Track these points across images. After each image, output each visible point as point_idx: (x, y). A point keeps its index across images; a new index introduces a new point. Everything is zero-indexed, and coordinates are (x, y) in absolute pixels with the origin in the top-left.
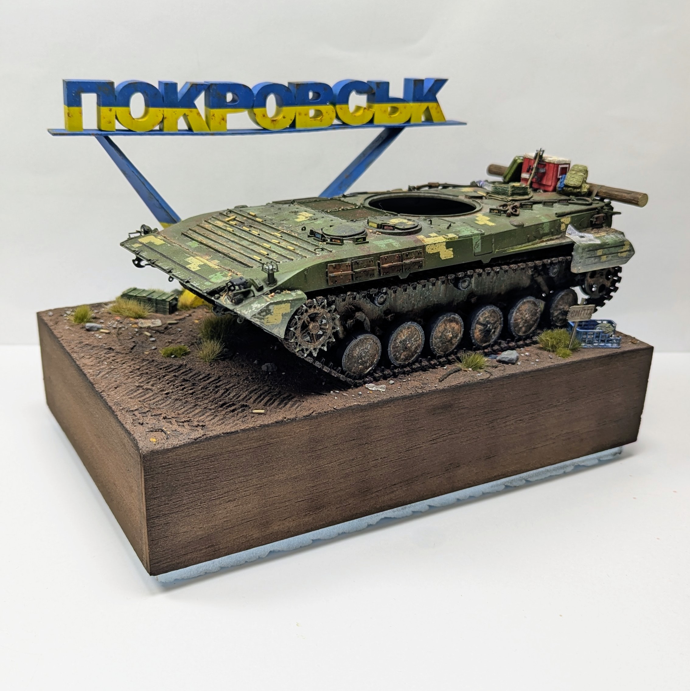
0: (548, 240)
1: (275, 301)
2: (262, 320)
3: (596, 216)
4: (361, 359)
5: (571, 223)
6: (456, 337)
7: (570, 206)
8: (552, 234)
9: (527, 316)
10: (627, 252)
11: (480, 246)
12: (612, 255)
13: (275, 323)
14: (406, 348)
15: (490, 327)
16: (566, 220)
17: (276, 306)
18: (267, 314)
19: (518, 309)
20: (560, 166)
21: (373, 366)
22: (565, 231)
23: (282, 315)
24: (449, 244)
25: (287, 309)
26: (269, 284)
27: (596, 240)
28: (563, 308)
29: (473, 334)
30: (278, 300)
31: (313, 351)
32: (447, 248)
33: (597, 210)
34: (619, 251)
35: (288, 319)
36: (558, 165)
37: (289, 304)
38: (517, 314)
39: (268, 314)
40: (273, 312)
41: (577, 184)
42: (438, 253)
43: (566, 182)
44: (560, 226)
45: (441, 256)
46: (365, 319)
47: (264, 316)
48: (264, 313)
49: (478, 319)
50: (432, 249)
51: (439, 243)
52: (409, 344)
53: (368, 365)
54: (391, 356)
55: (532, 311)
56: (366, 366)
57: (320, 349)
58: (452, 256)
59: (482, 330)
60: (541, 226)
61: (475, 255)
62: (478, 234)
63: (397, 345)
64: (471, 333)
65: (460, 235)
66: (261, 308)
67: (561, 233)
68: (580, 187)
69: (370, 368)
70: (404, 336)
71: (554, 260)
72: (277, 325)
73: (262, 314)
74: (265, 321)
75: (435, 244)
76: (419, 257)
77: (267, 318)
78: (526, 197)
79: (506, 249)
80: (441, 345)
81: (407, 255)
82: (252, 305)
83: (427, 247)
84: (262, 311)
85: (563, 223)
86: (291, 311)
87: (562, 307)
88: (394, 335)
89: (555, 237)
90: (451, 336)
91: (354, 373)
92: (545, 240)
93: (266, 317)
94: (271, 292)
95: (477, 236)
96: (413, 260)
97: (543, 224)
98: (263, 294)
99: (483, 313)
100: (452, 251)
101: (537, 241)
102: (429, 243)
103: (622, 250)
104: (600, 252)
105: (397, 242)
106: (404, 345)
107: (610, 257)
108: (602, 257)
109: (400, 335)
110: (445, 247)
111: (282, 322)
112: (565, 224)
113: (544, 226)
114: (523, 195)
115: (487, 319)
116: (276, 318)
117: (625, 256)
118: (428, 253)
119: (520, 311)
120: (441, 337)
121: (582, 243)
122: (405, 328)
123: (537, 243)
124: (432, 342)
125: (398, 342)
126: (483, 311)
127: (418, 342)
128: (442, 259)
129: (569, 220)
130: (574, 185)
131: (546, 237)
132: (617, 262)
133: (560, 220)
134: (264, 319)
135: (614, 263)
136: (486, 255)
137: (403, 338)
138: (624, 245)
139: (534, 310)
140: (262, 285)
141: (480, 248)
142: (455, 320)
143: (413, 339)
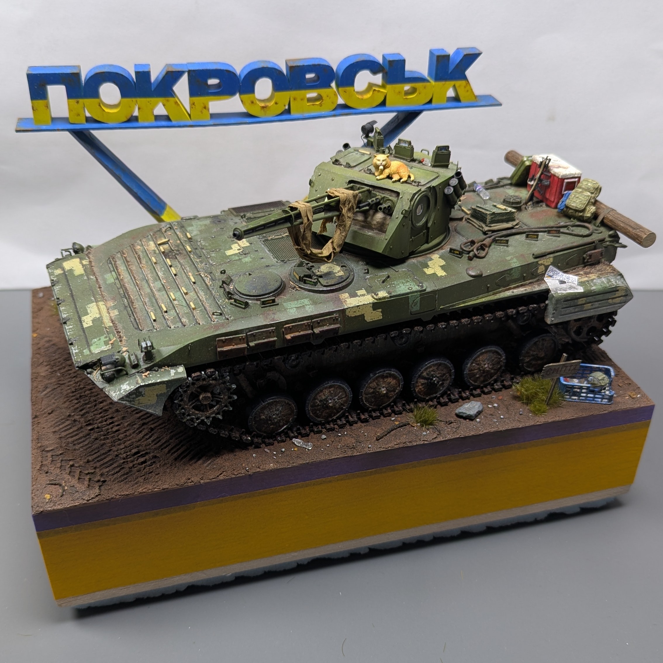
0: (514, 288)
1: (146, 383)
2: (133, 403)
3: (589, 253)
4: (271, 420)
6: (394, 390)
7: (563, 237)
8: (523, 279)
9: (486, 366)
10: (622, 298)
11: (418, 304)
12: (600, 302)
13: (149, 404)
14: (326, 408)
15: (435, 381)
16: (547, 260)
17: (147, 389)
18: (137, 396)
19: (474, 360)
20: (566, 181)
21: (288, 424)
22: (545, 274)
23: (157, 395)
24: (375, 306)
25: (163, 390)
26: (146, 360)
27: (579, 287)
28: (537, 354)
29: (414, 388)
30: (150, 382)
31: (206, 420)
32: (374, 310)
33: (593, 244)
34: (610, 297)
35: (164, 399)
36: (563, 180)
37: (165, 385)
38: (474, 365)
39: (139, 396)
40: (144, 394)
41: (580, 206)
42: (363, 316)
43: (568, 202)
45: (366, 319)
46: (279, 378)
47: (133, 398)
48: (134, 396)
49: (419, 373)
50: (354, 312)
51: (364, 305)
52: (330, 403)
53: (281, 424)
54: (310, 414)
55: (493, 360)
56: (279, 425)
57: (213, 418)
58: (381, 318)
59: (425, 384)
60: (508, 272)
61: (411, 314)
62: (416, 292)
63: (317, 404)
64: (412, 387)
65: (393, 294)
66: (130, 391)
67: (539, 275)
68: (583, 211)
69: (285, 427)
70: (325, 396)
71: (521, 310)
72: (151, 406)
73: (131, 397)
74: (136, 403)
75: (358, 306)
76: (335, 324)
77: (139, 400)
78: (509, 225)
79: (454, 303)
80: (374, 400)
81: (319, 323)
82: (122, 386)
83: (347, 311)
84: (130, 394)
85: (542, 264)
86: (168, 392)
87: (535, 353)
88: (313, 395)
89: (528, 282)
91: (265, 432)
92: (511, 287)
93: (137, 399)
94: (147, 369)
95: (416, 294)
96: (325, 328)
97: (512, 269)
98: (138, 372)
99: (426, 367)
100: (381, 312)
101: (500, 290)
102: (350, 306)
103: (614, 296)
104: (582, 300)
105: (312, 305)
106: (325, 404)
107: (597, 304)
108: (585, 305)
109: (320, 394)
110: (372, 309)
111: (157, 402)
112: (544, 265)
113: (512, 272)
114: (507, 221)
115: (432, 373)
116: (149, 398)
117: (619, 301)
118: (348, 316)
119: (477, 361)
120: (373, 393)
121: (559, 292)
122: (326, 388)
123: (500, 292)
124: (362, 398)
125: (317, 401)
126: (426, 365)
127: (344, 399)
128: (368, 321)
129: (551, 260)
130: (577, 208)
131: (514, 283)
132: (607, 309)
133: (537, 262)
134: (134, 401)
135: (603, 310)
136: (427, 312)
137: (324, 397)
138: (618, 291)
139: (496, 359)
140: (136, 362)
141: (419, 306)
142: (391, 376)
143: (337, 397)
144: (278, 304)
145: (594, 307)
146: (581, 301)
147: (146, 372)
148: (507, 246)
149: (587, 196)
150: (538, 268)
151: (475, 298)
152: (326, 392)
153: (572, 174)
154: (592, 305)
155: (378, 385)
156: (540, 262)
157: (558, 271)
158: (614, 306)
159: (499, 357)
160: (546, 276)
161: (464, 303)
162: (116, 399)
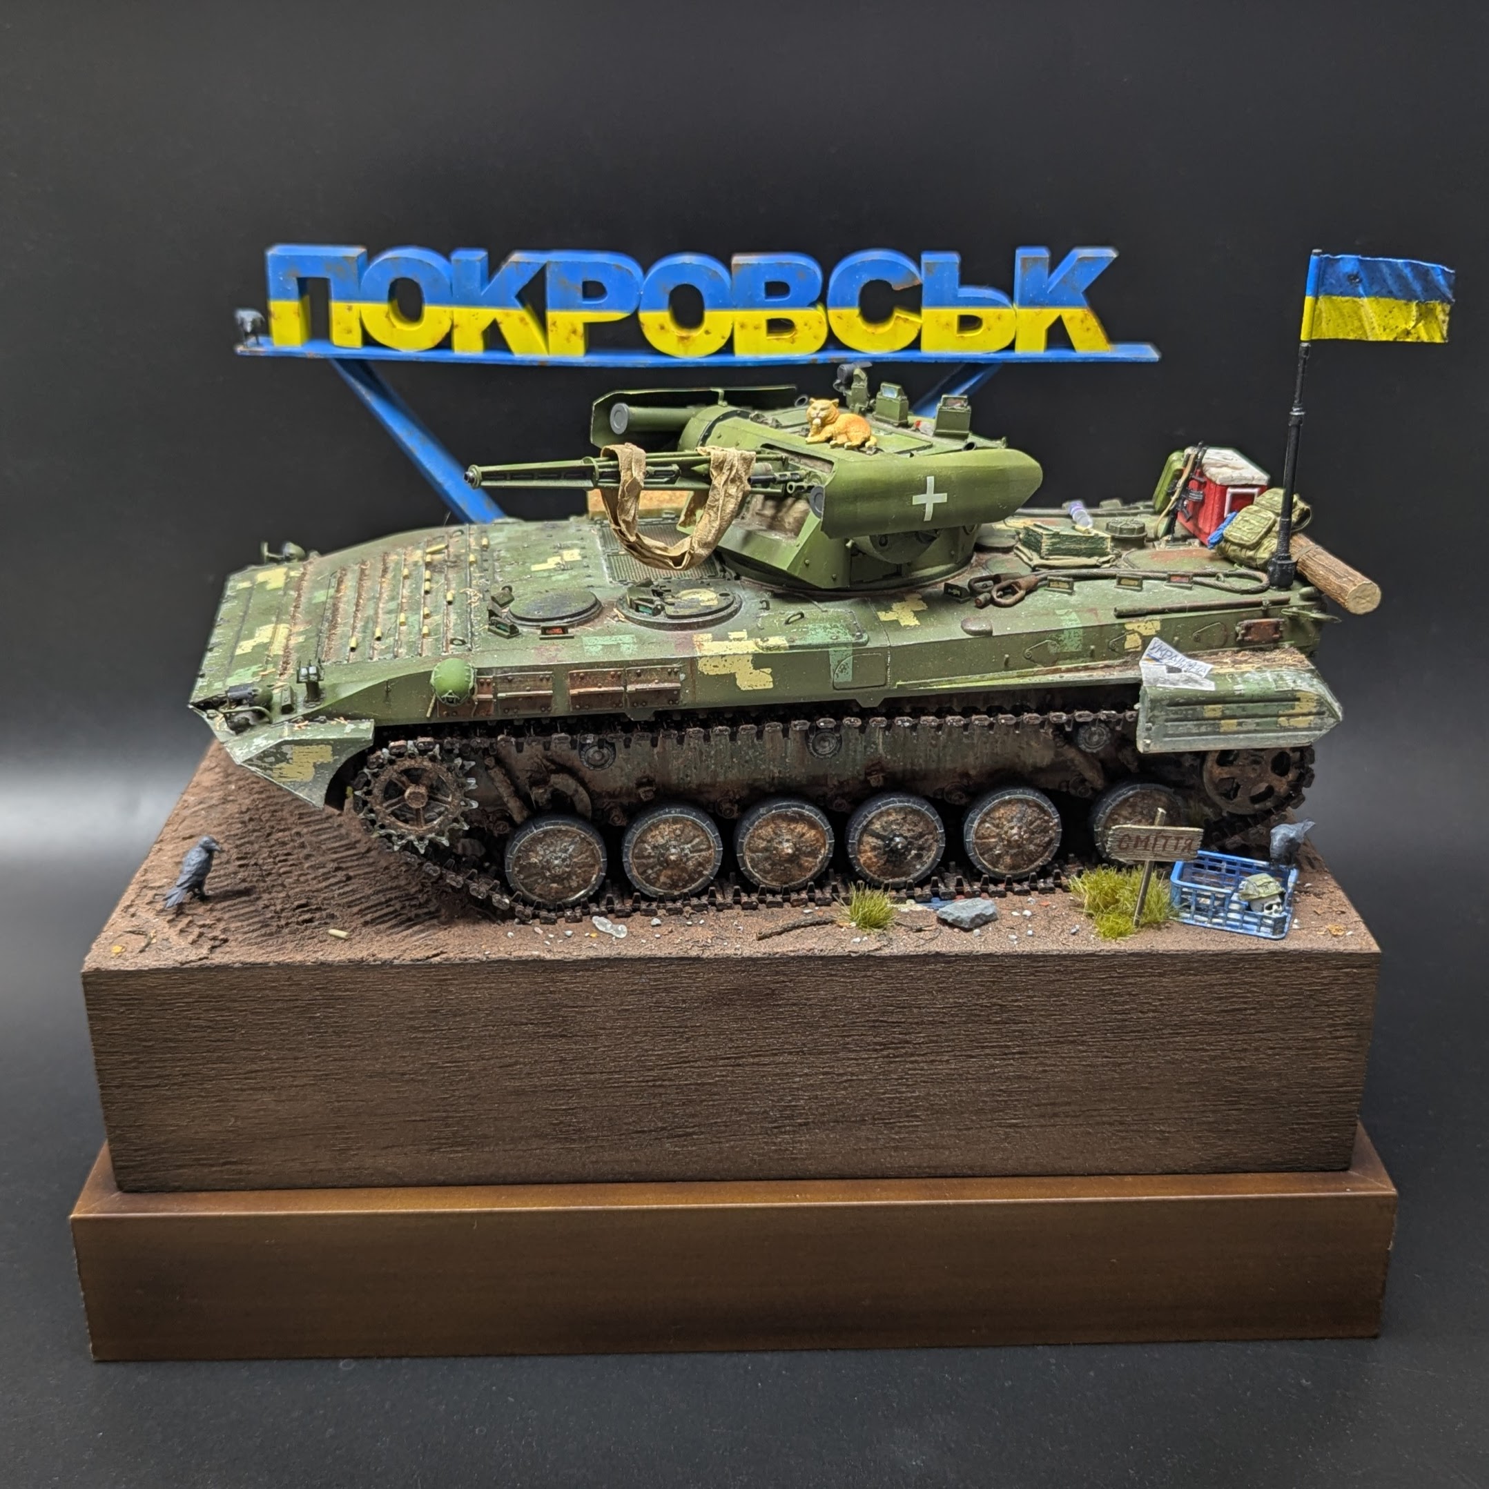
0: (1068, 671)
1: (296, 738)
2: (269, 772)
3: (1246, 622)
4: (550, 870)
5: (1159, 634)
6: (814, 853)
7: (1198, 590)
8: (1093, 656)
9: (1015, 831)
10: (1311, 718)
11: (850, 670)
12: (1258, 720)
13: (298, 780)
14: (667, 864)
15: (898, 843)
16: (1150, 626)
17: (298, 749)
18: (278, 761)
19: (987, 814)
20: (1230, 490)
21: (589, 888)
22: (1142, 652)
23: (315, 766)
24: (759, 661)
25: (326, 755)
26: (307, 702)
27: (1208, 682)
29: (856, 855)
30: (304, 737)
31: (416, 843)
32: (755, 668)
33: (1262, 608)
34: (1281, 712)
35: (329, 776)
36: (1224, 488)
37: (330, 748)
38: (987, 825)
39: (282, 761)
40: (292, 759)
41: (1251, 538)
42: (732, 677)
43: (1230, 531)
44: (1125, 639)
45: (738, 683)
46: (576, 791)
47: (271, 764)
48: (272, 759)
49: (866, 822)
50: (715, 666)
51: (734, 654)
52: (672, 854)
53: (574, 884)
54: (634, 873)
55: (1031, 823)
56: (571, 886)
57: (431, 841)
58: (771, 686)
59: (879, 848)
60: (1054, 635)
61: (834, 688)
62: (845, 644)
63: (646, 854)
64: (850, 850)
65: (798, 643)
66: (265, 749)
67: (1128, 654)
68: (1256, 546)
69: (583, 892)
70: (663, 837)
71: (1080, 716)
72: (303, 786)
73: (266, 760)
74: (276, 773)
75: (723, 656)
76: (670, 681)
77: (280, 769)
78: (1092, 561)
79: (929, 680)
80: (769, 867)
81: (639, 675)
82: (255, 740)
83: (701, 663)
84: (264, 755)
85: (1133, 632)
86: (335, 760)
88: (637, 832)
89: (1101, 663)
90: (790, 851)
91: (540, 896)
92: (1063, 667)
93: (278, 766)
94: (306, 717)
95: (845, 648)
97: (1061, 631)
98: (289, 721)
99: (880, 810)
100: (771, 674)
101: (1036, 669)
102: (706, 653)
103: (1291, 712)
104: (1214, 710)
105: (634, 643)
106: (663, 855)
107: (1251, 724)
108: (1223, 722)
109: (653, 834)
110: (751, 665)
111: (315, 780)
112: (1140, 634)
113: (1062, 637)
114: (1090, 556)
115: (894, 827)
116: (300, 769)
117: (1306, 725)
118: (702, 673)
119: (994, 819)
120: (766, 849)
121: (1159, 685)
122: (665, 821)
123: (1035, 674)
124: (742, 857)
125: (646, 846)
126: (880, 807)
127: (703, 853)
128: (743, 689)
129: (1157, 626)
130: (1243, 540)
131: (1068, 661)
132: (1278, 738)
133: (1124, 624)
134: (271, 770)
135: (1268, 739)
136: (869, 689)
137: (661, 841)
138: (1298, 700)
139: (1038, 822)
140: (289, 702)
141: (851, 673)
142: (801, 818)
143: (689, 846)
144: (572, 637)
145: (1244, 728)
146: (1210, 711)
147: (303, 721)
148: (1070, 594)
149: (1266, 519)
150: (1125, 638)
151: (978, 677)
152: (666, 829)
153: (1245, 479)
154: (1240, 724)
155: (776, 834)
156: (1128, 627)
157: (1175, 652)
158: (1296, 733)
159: (1046, 818)
160: (1144, 657)
161: (950, 682)
162: (238, 761)
